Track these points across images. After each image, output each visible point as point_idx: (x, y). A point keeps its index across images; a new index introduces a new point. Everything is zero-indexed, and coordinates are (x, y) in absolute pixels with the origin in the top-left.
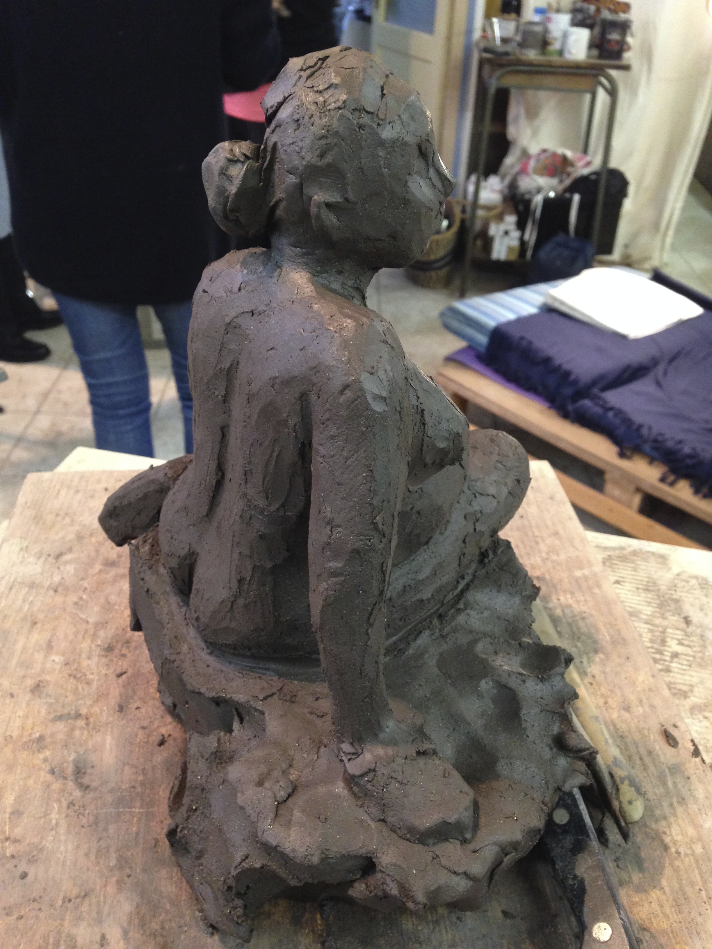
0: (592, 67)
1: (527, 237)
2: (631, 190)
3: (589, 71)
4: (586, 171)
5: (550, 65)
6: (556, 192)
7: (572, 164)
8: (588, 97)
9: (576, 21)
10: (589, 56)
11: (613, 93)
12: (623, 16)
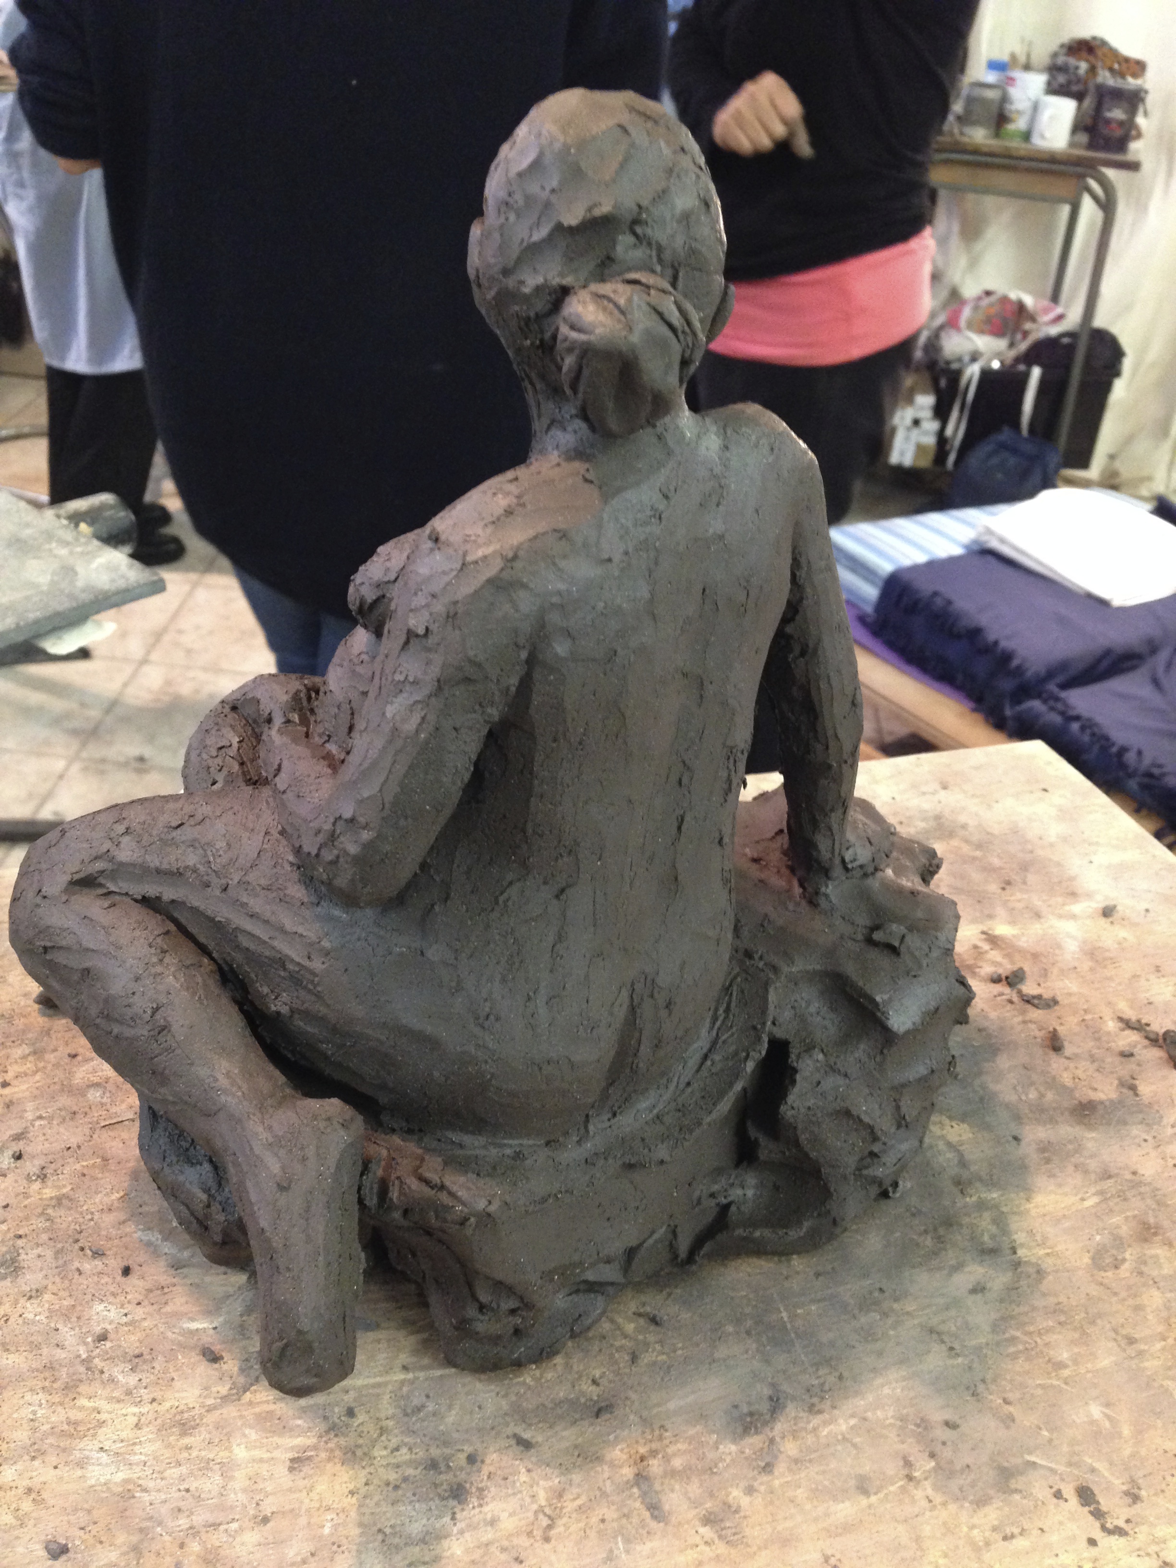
0: (1078, 162)
1: (949, 431)
2: (1127, 364)
3: (1072, 169)
4: (1054, 331)
5: (1008, 155)
6: (1002, 362)
7: (1033, 319)
8: (1065, 210)
9: (1055, 85)
10: (1072, 144)
11: (1108, 206)
12: (1132, 82)
